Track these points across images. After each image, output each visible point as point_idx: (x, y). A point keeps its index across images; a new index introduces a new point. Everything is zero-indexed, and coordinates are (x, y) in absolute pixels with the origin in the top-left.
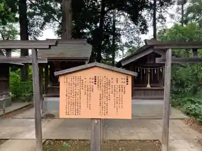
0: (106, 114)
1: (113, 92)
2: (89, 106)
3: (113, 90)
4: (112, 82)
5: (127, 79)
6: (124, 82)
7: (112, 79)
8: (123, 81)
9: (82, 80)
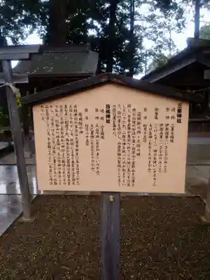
0: (131, 183)
1: (148, 139)
2: (96, 168)
3: (148, 135)
4: (145, 118)
5: (179, 111)
6: (173, 117)
7: (145, 110)
8: (171, 114)
9: (80, 114)
